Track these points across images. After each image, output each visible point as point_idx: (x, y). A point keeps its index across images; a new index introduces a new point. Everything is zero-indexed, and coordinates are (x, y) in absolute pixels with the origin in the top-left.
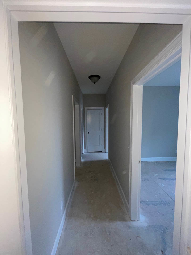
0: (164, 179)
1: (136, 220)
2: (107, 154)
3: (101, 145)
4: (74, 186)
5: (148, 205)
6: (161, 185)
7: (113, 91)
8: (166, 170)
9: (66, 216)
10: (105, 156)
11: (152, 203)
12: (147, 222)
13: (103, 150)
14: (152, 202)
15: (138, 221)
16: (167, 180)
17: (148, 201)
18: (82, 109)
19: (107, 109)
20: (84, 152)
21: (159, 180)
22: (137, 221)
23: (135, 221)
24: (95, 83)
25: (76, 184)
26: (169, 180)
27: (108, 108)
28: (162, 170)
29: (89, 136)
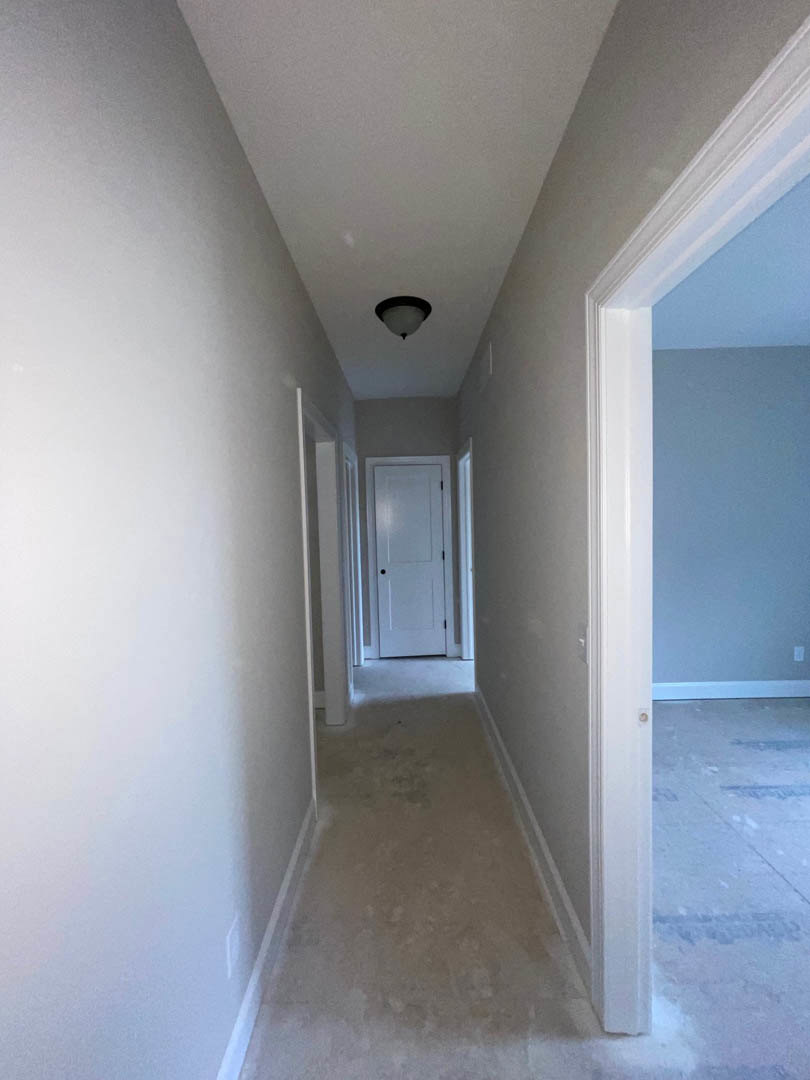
0: (755, 791)
1: (629, 1033)
2: (468, 667)
3: (443, 626)
4: (311, 830)
5: (686, 936)
6: (743, 823)
7: (491, 372)
8: (755, 745)
9: (262, 1003)
10: (461, 677)
11: (708, 924)
12: (689, 1043)
13: (452, 650)
14: (706, 919)
15: (640, 1039)
16: (768, 798)
17: (682, 912)
18: (353, 463)
19: (466, 464)
20: (363, 659)
21: (731, 795)
22: (640, 1034)
23: (625, 1035)
24: (404, 336)
25: (321, 816)
26: (780, 796)
27: (468, 455)
28: (739, 743)
29: (387, 584)
